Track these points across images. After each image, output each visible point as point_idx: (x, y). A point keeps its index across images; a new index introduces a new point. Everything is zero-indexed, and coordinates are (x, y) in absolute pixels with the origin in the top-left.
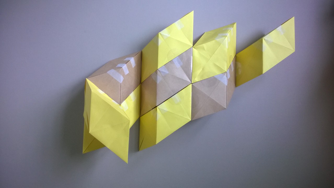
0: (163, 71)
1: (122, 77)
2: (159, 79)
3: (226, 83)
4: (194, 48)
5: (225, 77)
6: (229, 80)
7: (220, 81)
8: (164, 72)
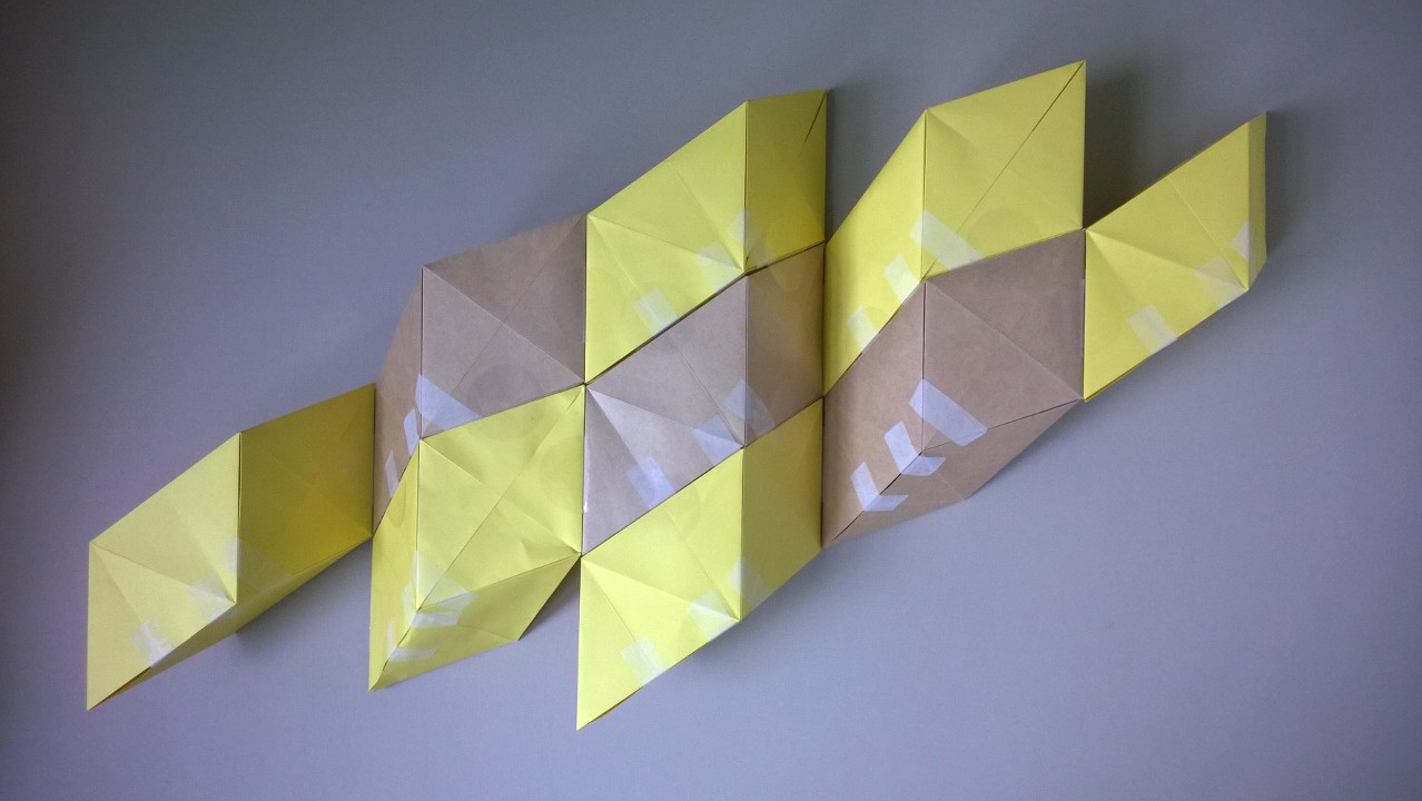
0: (718, 441)
1: (919, 410)
2: (735, 402)
3: (424, 385)
4: (575, 552)
5: (428, 416)
6: (407, 403)
7: (452, 394)
8: (713, 433)
